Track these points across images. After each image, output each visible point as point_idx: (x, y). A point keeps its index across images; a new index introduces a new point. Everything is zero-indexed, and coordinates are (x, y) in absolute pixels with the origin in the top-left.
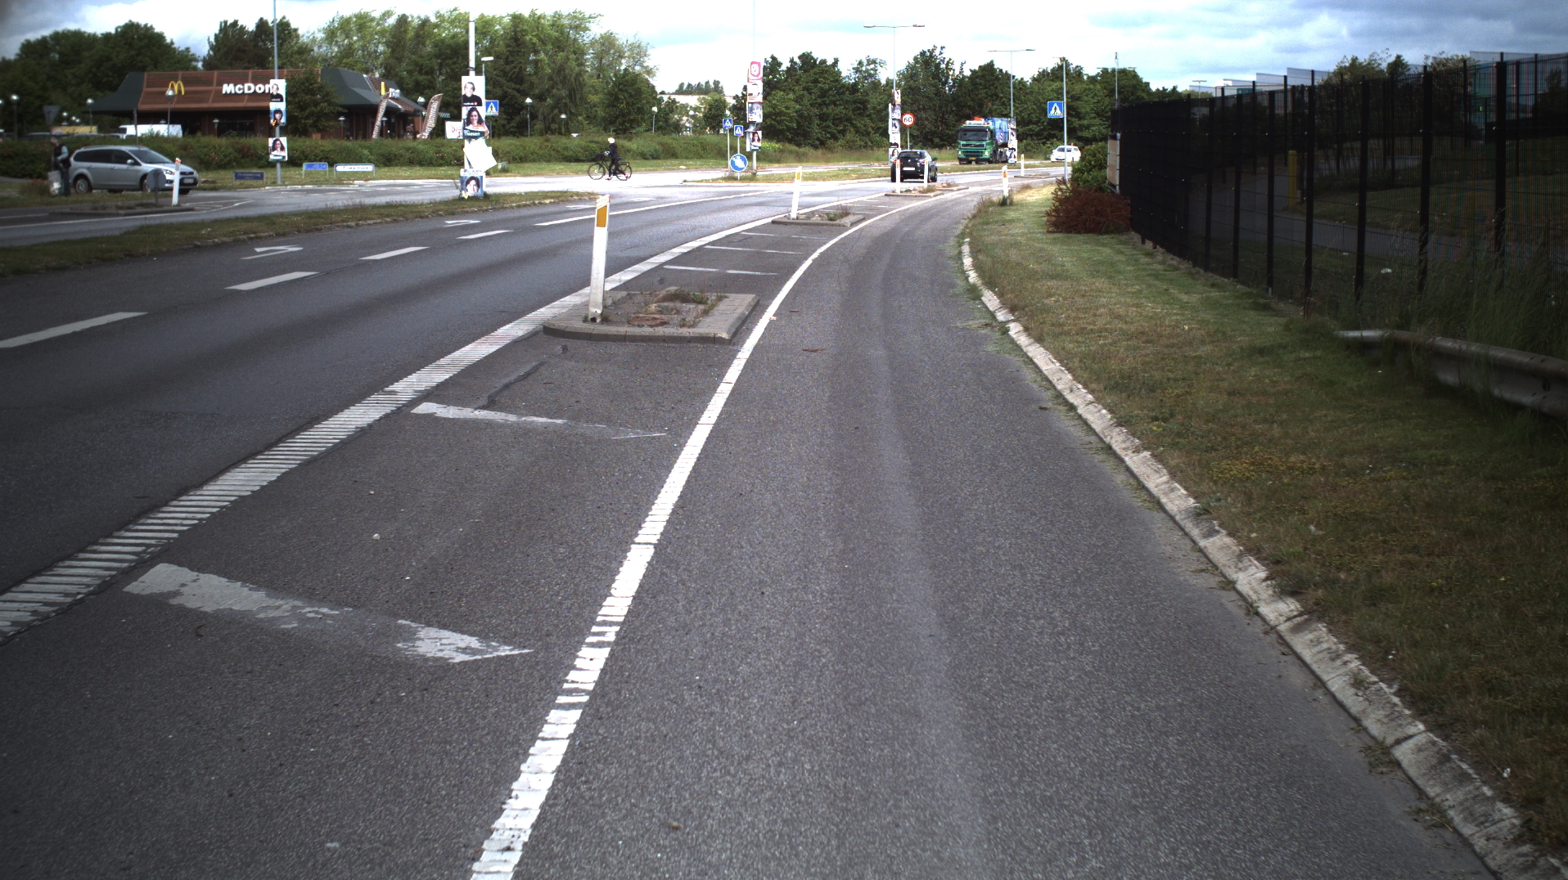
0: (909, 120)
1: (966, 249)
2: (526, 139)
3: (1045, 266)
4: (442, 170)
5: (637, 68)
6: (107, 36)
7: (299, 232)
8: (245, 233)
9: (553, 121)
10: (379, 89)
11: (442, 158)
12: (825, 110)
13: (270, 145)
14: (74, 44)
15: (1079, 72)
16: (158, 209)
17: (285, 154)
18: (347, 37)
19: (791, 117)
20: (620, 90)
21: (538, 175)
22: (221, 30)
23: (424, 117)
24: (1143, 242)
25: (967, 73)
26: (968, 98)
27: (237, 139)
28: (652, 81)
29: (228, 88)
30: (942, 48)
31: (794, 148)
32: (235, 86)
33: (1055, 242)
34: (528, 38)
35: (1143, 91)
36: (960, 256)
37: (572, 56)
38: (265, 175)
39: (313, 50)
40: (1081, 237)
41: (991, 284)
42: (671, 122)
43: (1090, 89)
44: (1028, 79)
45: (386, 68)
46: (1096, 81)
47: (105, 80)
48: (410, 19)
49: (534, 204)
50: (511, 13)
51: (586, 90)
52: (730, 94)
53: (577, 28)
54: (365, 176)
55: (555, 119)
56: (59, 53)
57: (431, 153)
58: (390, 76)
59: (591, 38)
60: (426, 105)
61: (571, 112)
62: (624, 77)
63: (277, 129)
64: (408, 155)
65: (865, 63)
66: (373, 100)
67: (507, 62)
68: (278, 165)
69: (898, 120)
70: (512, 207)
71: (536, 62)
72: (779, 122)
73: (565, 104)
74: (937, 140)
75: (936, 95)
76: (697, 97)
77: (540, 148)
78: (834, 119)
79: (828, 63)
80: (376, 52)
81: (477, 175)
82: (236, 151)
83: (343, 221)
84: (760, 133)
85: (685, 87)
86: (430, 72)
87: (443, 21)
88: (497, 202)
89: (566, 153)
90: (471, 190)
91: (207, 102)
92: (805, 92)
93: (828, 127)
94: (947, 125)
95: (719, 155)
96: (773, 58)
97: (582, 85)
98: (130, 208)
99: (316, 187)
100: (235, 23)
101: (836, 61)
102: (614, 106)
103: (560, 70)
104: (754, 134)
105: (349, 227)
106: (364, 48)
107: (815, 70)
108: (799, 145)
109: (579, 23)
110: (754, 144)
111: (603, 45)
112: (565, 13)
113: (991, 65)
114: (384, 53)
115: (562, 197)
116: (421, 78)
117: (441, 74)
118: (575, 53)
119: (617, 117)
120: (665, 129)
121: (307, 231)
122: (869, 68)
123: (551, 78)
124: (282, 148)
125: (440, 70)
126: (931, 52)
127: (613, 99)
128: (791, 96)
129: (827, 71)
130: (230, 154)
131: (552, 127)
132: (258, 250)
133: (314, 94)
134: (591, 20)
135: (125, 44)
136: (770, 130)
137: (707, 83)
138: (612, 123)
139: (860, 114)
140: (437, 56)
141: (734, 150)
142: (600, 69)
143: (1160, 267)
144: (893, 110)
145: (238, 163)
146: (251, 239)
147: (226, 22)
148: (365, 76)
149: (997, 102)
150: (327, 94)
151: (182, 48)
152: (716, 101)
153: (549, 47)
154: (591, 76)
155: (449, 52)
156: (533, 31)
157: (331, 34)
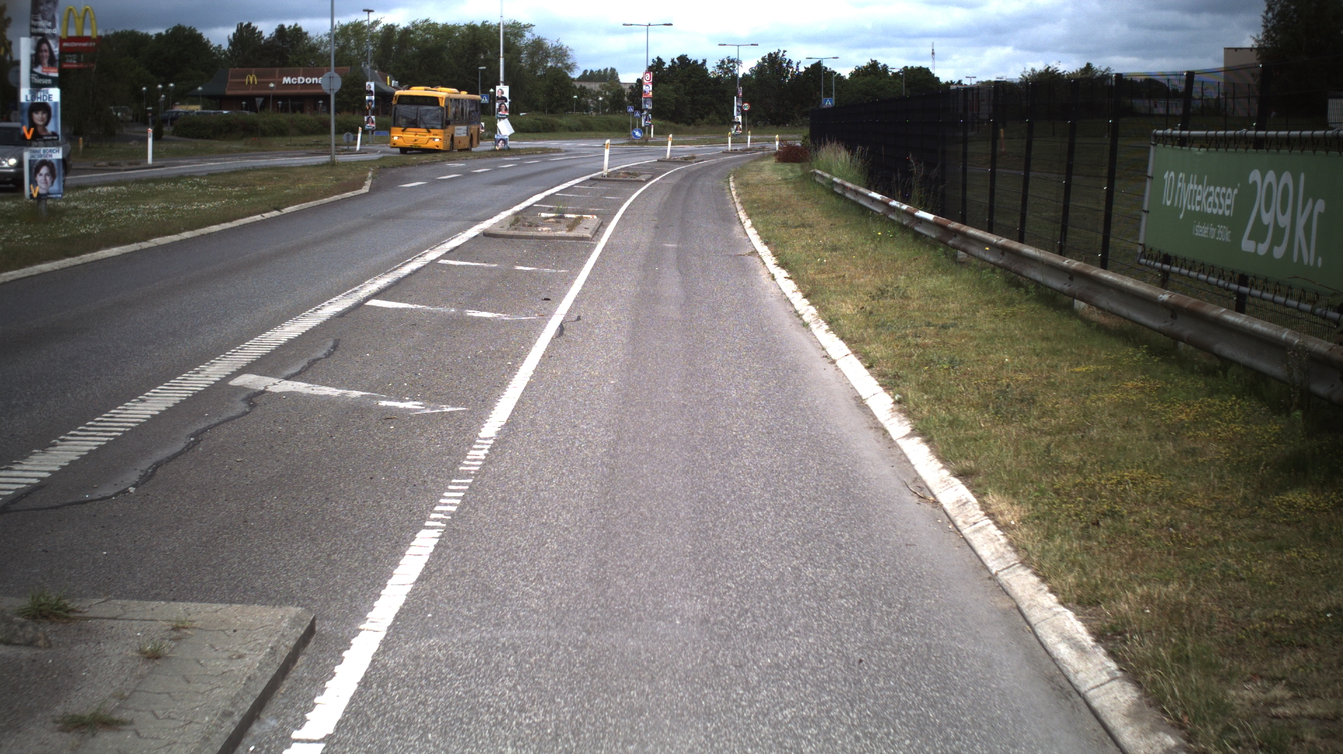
10: (386, 81)
12: (696, 97)
19: (671, 103)
20: (552, 81)
25: (802, 69)
29: (286, 80)
32: (290, 78)
34: (480, 43)
44: (847, 77)
52: (627, 83)
53: (515, 35)
59: (525, 42)
62: (553, 72)
65: (726, 61)
72: (664, 107)
75: (779, 85)
78: (702, 104)
79: (699, 63)
84: (651, 115)
85: (588, 74)
86: (413, 67)
92: (682, 84)
93: (698, 109)
96: (659, 59)
101: (705, 61)
104: (647, 116)
107: (689, 68)
109: (516, 30)
110: (647, 122)
111: (535, 47)
116: (407, 72)
122: (729, 65)
126: (777, 54)
127: (550, 91)
128: (672, 87)
129: (697, 69)
134: (527, 29)
137: (605, 70)
138: (549, 107)
142: (533, 67)
154: (527, 71)
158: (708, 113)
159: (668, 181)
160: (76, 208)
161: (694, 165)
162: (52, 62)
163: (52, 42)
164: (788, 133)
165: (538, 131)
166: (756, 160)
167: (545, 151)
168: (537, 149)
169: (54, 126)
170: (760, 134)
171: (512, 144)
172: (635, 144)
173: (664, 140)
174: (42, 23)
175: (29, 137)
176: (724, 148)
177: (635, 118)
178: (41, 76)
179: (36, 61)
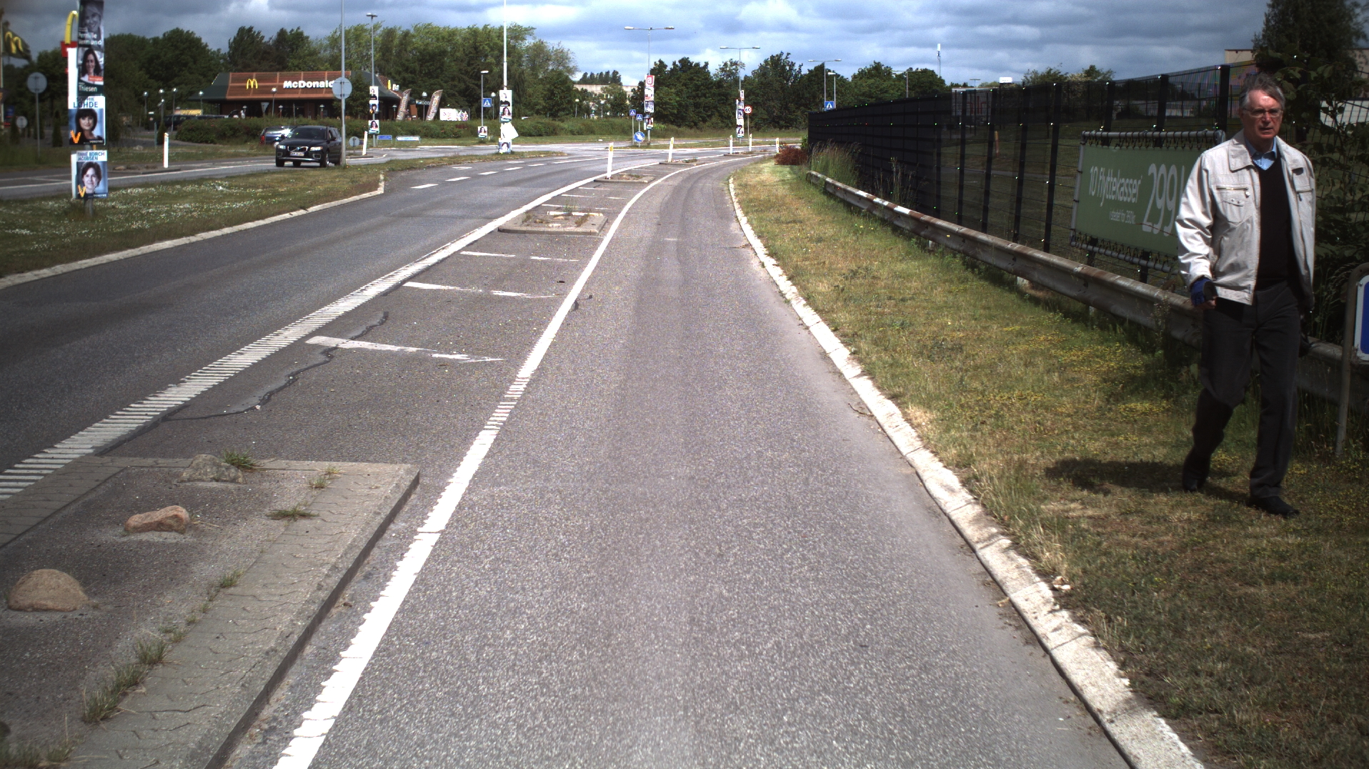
5: (561, 68)
10: (387, 84)
12: (698, 100)
14: (128, 45)
15: (888, 71)
19: (673, 106)
20: (555, 87)
25: (805, 71)
28: (571, 77)
29: (287, 84)
31: (674, 127)
32: (292, 82)
34: (481, 46)
42: (585, 105)
43: (896, 84)
44: (850, 79)
48: (394, 30)
50: (469, 26)
51: (526, 84)
52: (629, 87)
53: (516, 38)
57: (434, 129)
59: (526, 46)
62: (552, 75)
64: (423, 130)
65: (729, 65)
67: (469, 64)
69: (742, 110)
72: (665, 109)
75: (781, 88)
76: (600, 85)
78: (704, 107)
79: (701, 66)
85: (589, 78)
87: (418, 32)
92: (684, 88)
93: (700, 112)
95: (625, 132)
96: (661, 62)
101: (707, 64)
104: (649, 119)
107: (692, 71)
108: (679, 126)
109: (518, 35)
110: (649, 125)
111: (535, 51)
112: (506, 25)
113: (822, 67)
119: (553, 106)
122: (732, 68)
126: (779, 56)
127: (551, 94)
128: (673, 90)
129: (699, 72)
134: (528, 32)
136: (658, 116)
137: (606, 74)
140: (419, 60)
142: (534, 69)
144: (739, 102)
147: (241, 26)
152: (618, 91)
154: (528, 74)
155: (425, 57)
156: (485, 41)
157: (335, 41)
158: (710, 116)
159: (671, 183)
160: (113, 207)
161: (695, 167)
162: (97, 71)
163: (96, 52)
164: (790, 136)
165: (541, 135)
166: (756, 163)
167: (548, 153)
168: (540, 153)
169: (100, 131)
170: (763, 137)
171: (514, 147)
172: (637, 147)
173: (666, 143)
174: (87, 35)
175: (76, 140)
176: (723, 150)
177: (636, 122)
178: (87, 85)
179: (83, 70)
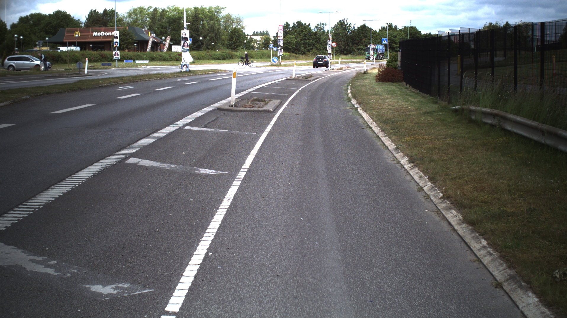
0: (334, 45)
1: (349, 87)
2: (200, 52)
3: (372, 92)
4: (172, 63)
5: (239, 26)
6: (50, 15)
7: (131, 82)
8: (114, 82)
9: (209, 45)
10: (148, 34)
11: (171, 58)
12: (305, 41)
13: (114, 53)
14: (38, 18)
15: (396, 27)
16: (81, 75)
17: (119, 57)
18: (136, 15)
19: (293, 44)
20: (233, 34)
21: (205, 64)
22: (90, 13)
23: (164, 44)
24: (407, 85)
25: (356, 28)
26: (356, 37)
27: (100, 52)
28: (244, 31)
29: (95, 34)
30: (347, 19)
31: (294, 55)
32: (98, 33)
33: (378, 85)
34: (200, 16)
35: (419, 34)
36: (347, 89)
37: (216, 22)
38: (112, 64)
39: (123, 20)
40: (387, 83)
41: (354, 97)
42: (251, 45)
43: (399, 34)
44: (378, 30)
45: (149, 27)
46: (402, 31)
47: (49, 31)
48: (158, 9)
49: (206, 74)
50: (194, 7)
51: (221, 34)
52: (272, 35)
53: (218, 12)
54: (146, 65)
55: (210, 45)
56: (33, 21)
57: (167, 57)
58: (151, 29)
59: (222, 16)
60: (165, 40)
61: (216, 42)
62: (234, 30)
63: (116, 48)
64: (159, 57)
65: (320, 24)
66: (146, 38)
67: (193, 24)
68: (117, 61)
69: (330, 45)
70: (199, 75)
71: (203, 24)
72: (289, 46)
73: (214, 39)
74: (345, 52)
75: (345, 36)
76: (260, 37)
77: (205, 55)
78: (309, 45)
79: (307, 25)
80: (146, 21)
81: (187, 64)
82: (100, 56)
83: (144, 79)
84: (282, 49)
85: (255, 33)
86: (166, 28)
87: (170, 10)
88: (194, 73)
89: (214, 56)
90: (185, 69)
91: (88, 38)
92: (298, 35)
93: (307, 47)
94: (349, 47)
95: (269, 57)
96: (287, 23)
97: (219, 33)
98: (72, 75)
99: (130, 68)
100: (95, 10)
101: (310, 24)
102: (231, 40)
103: (212, 27)
104: (280, 50)
105: (146, 81)
106: (142, 19)
107: (302, 27)
108: (296, 54)
109: (218, 10)
110: (280, 53)
111: (227, 18)
112: (213, 6)
113: (364, 25)
114: (149, 21)
115: (215, 71)
116: (163, 30)
117: (169, 29)
118: (217, 21)
119: (232, 44)
120: (248, 48)
121: (134, 82)
122: (321, 26)
123: (208, 30)
124: (118, 55)
125: (169, 27)
126: (343, 21)
127: (231, 38)
128: (293, 36)
129: (306, 28)
130: (98, 57)
131: (209, 47)
132: (120, 87)
133: (126, 36)
134: (223, 9)
135: (57, 18)
136: (286, 48)
137: (264, 31)
138: (230, 46)
139: (318, 43)
140: (168, 22)
141: (273, 55)
142: (226, 27)
143: (409, 92)
144: (329, 42)
145: (101, 60)
146: (116, 84)
147: (92, 10)
148: (143, 29)
149: (366, 39)
150: (131, 36)
151: (77, 19)
152: (267, 38)
153: (208, 19)
154: (223, 29)
155: (172, 21)
156: (202, 13)
157: (130, 14)
172: (274, 65)
177: (274, 51)
